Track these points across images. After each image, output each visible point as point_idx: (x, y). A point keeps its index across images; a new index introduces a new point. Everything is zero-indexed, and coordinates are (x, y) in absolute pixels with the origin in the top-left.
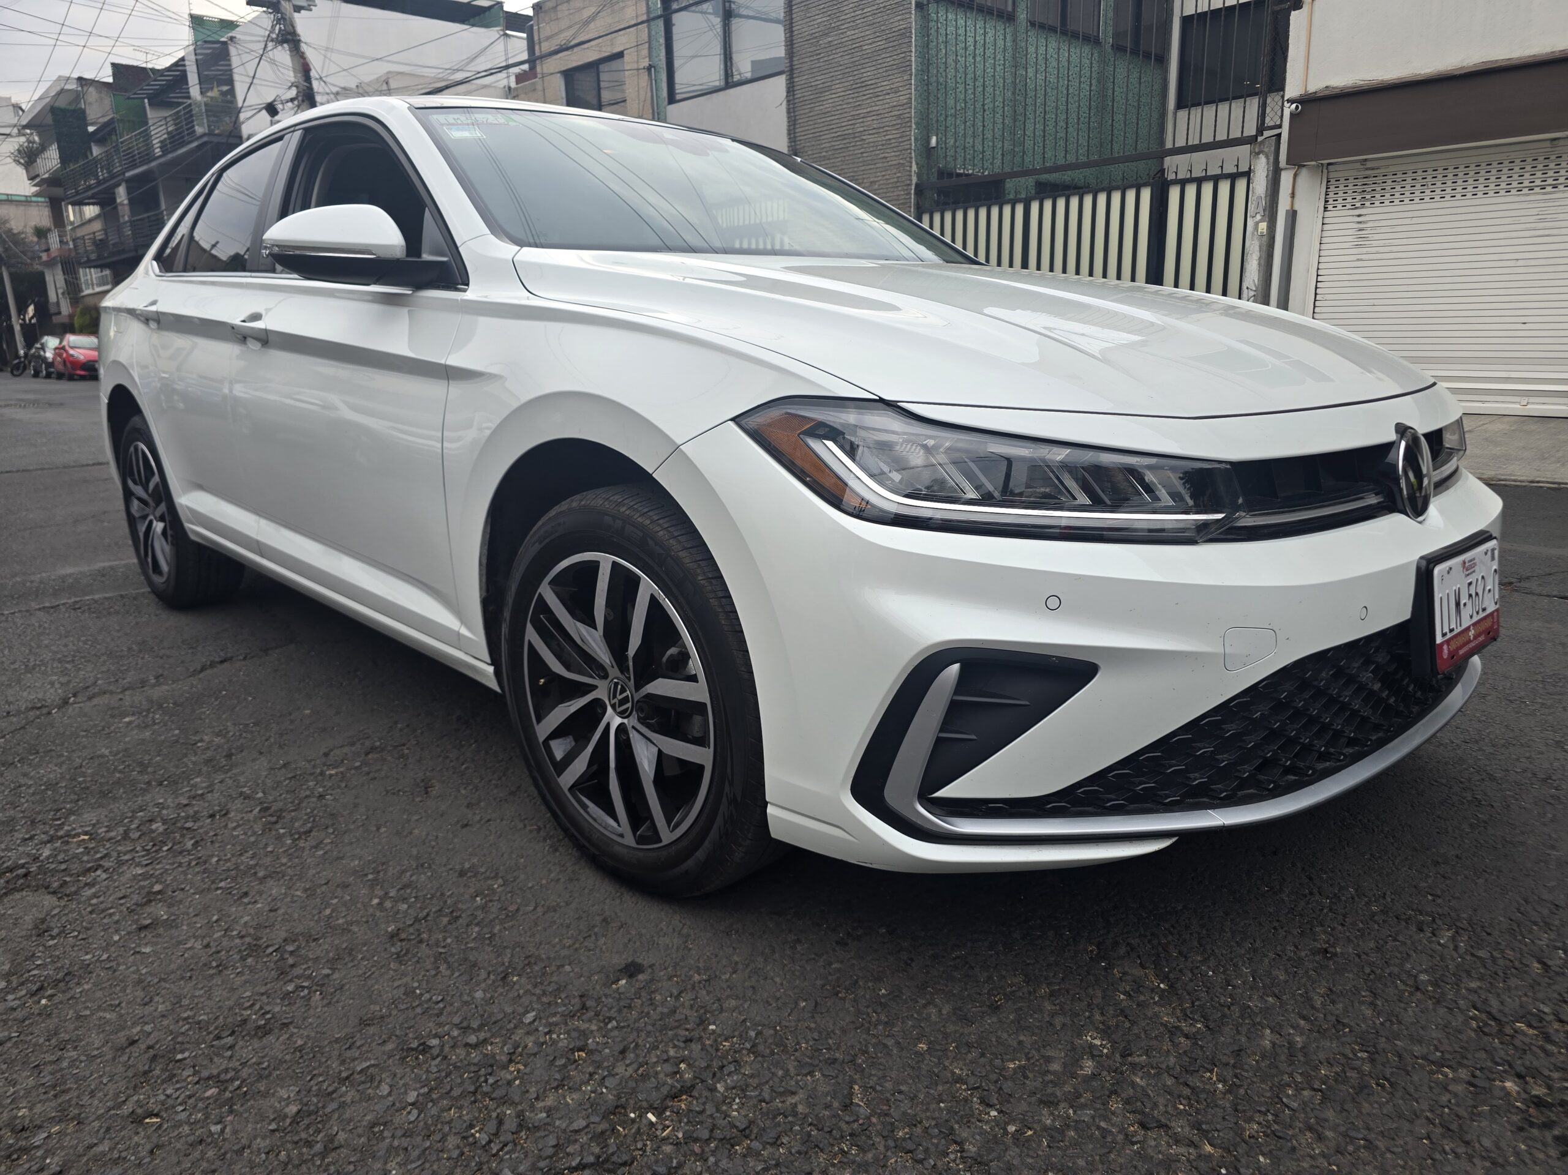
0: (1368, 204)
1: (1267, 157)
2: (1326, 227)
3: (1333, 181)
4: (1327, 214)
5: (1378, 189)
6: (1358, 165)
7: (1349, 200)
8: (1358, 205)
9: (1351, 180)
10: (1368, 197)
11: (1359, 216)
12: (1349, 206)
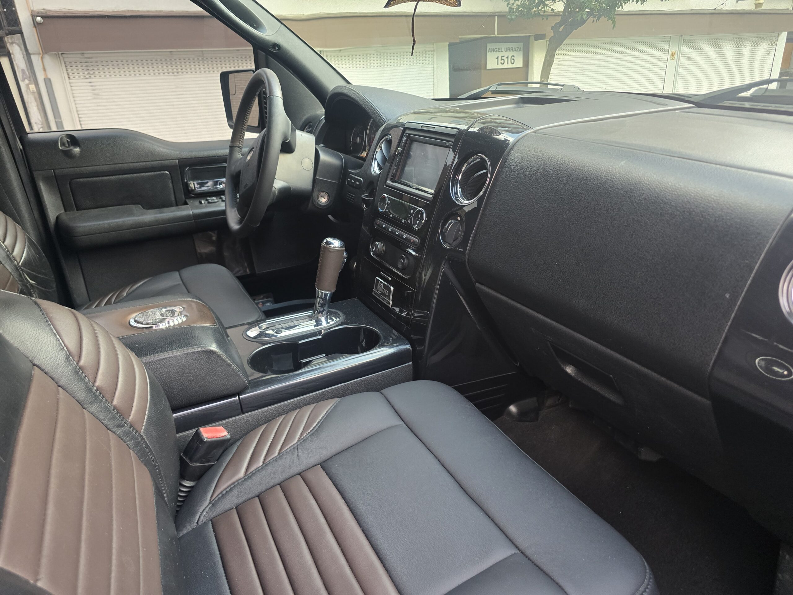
0: (92, 76)
1: (19, 46)
2: (73, 88)
3: (67, 63)
4: (71, 81)
5: (96, 69)
6: (80, 56)
7: (81, 73)
8: (87, 76)
9: (78, 63)
10: (91, 73)
11: (90, 83)
12: (82, 77)
